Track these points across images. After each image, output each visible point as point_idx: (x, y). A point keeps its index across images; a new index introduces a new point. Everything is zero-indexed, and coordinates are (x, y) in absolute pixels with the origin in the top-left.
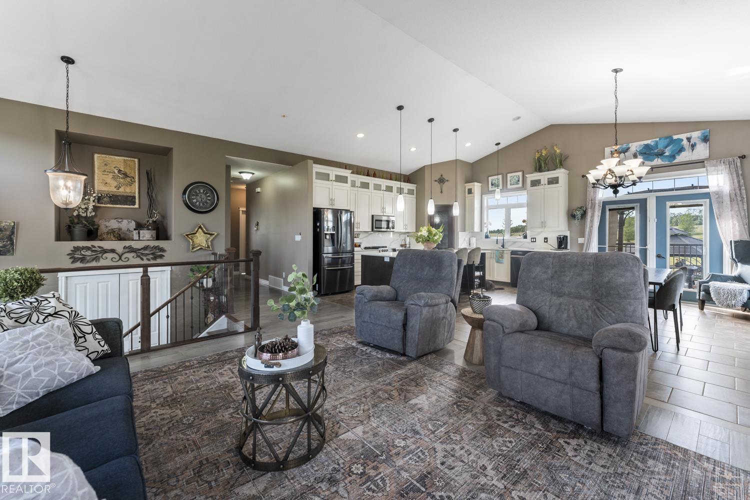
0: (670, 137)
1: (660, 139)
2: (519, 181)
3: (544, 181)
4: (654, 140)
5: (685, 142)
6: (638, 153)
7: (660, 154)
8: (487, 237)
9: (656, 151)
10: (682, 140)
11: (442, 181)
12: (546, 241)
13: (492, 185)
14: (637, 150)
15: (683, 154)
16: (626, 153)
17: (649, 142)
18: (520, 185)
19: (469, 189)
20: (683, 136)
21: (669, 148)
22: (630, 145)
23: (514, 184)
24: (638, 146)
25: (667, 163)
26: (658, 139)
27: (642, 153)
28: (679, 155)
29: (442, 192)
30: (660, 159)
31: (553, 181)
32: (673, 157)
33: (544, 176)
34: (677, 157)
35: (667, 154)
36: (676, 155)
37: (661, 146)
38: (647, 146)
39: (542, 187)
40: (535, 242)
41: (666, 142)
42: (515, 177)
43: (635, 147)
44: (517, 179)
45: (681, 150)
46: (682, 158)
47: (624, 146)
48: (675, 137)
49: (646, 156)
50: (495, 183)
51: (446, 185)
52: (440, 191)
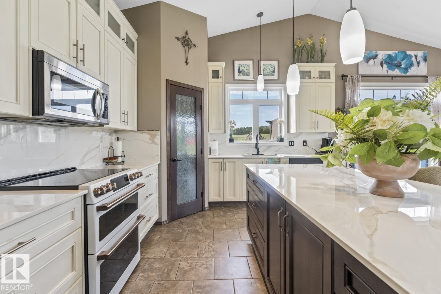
0: (405, 52)
1: (398, 52)
2: (274, 71)
3: (315, 74)
4: (395, 52)
5: (414, 59)
6: (383, 61)
7: (399, 66)
8: (231, 140)
9: (396, 62)
10: (412, 56)
11: (187, 43)
12: (305, 144)
13: (240, 72)
14: (383, 59)
15: (413, 68)
16: (375, 60)
17: (390, 53)
18: (276, 77)
19: (213, 71)
20: (413, 53)
21: (404, 61)
22: (378, 52)
23: (268, 75)
24: (384, 55)
25: (403, 74)
26: (397, 52)
27: (386, 62)
28: (410, 69)
29: (187, 62)
30: (399, 70)
31: (324, 75)
32: (406, 70)
33: (315, 68)
34: (409, 70)
35: (403, 66)
36: (408, 68)
37: (399, 59)
38: (390, 56)
39: (312, 80)
40: (294, 145)
41: (402, 56)
42: (269, 67)
43: (382, 55)
44: (272, 69)
45: (411, 65)
46: (413, 71)
47: (374, 52)
48: (408, 53)
49: (389, 65)
50: (243, 70)
51: (192, 52)
52: (186, 61)
